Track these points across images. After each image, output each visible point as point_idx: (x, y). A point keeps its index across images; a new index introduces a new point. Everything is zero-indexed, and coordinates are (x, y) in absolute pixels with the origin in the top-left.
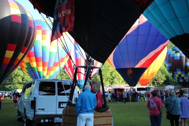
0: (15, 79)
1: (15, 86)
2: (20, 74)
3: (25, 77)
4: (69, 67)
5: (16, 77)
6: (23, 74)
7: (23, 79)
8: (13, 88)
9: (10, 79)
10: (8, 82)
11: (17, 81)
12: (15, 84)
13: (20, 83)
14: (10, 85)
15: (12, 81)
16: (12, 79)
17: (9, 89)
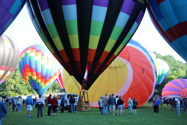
0: (8, 86)
1: (8, 93)
2: (13, 82)
3: (17, 85)
4: (59, 79)
5: (9, 85)
6: (15, 82)
7: (15, 87)
8: (6, 94)
9: (3, 86)
10: (2, 89)
11: (9, 88)
12: (8, 91)
13: (13, 90)
14: (3, 92)
15: (5, 89)
16: (5, 87)
17: (2, 95)
